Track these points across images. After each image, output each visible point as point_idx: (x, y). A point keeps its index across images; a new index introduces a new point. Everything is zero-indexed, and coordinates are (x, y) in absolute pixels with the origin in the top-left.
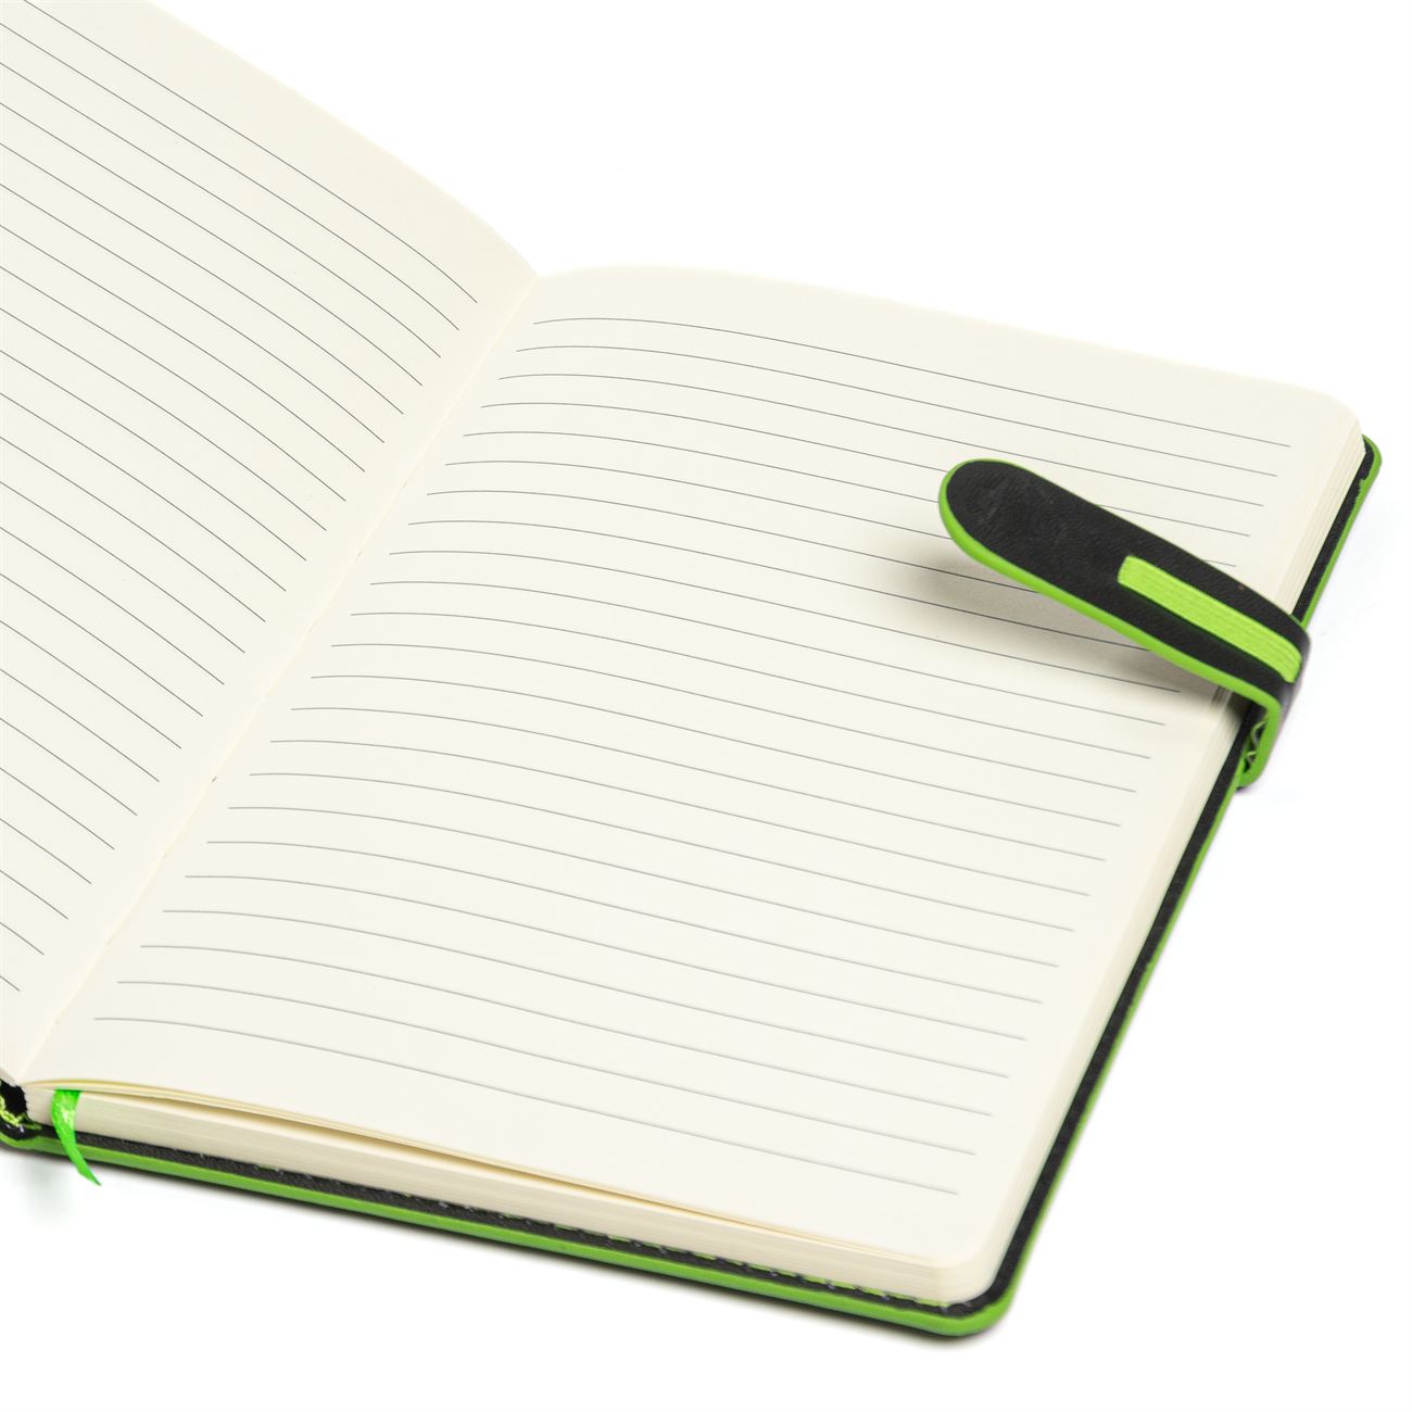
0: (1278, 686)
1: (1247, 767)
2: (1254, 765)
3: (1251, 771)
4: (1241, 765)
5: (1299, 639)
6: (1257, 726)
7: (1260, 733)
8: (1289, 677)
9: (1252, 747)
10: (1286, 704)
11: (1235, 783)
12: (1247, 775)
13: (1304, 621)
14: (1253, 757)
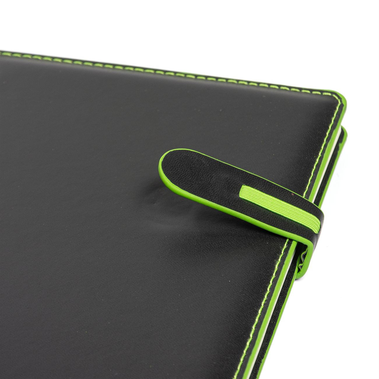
0: (312, 236)
1: (299, 270)
2: (302, 270)
3: (301, 272)
4: (297, 269)
5: (319, 215)
6: (303, 253)
7: (304, 256)
8: (316, 232)
9: (301, 262)
10: (315, 243)
11: (295, 277)
12: (299, 274)
13: (319, 206)
14: (302, 267)
